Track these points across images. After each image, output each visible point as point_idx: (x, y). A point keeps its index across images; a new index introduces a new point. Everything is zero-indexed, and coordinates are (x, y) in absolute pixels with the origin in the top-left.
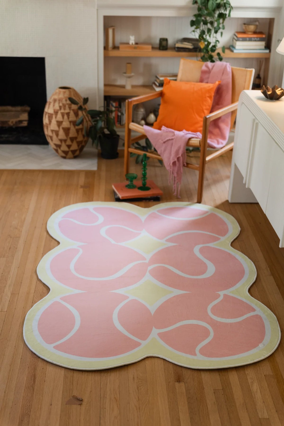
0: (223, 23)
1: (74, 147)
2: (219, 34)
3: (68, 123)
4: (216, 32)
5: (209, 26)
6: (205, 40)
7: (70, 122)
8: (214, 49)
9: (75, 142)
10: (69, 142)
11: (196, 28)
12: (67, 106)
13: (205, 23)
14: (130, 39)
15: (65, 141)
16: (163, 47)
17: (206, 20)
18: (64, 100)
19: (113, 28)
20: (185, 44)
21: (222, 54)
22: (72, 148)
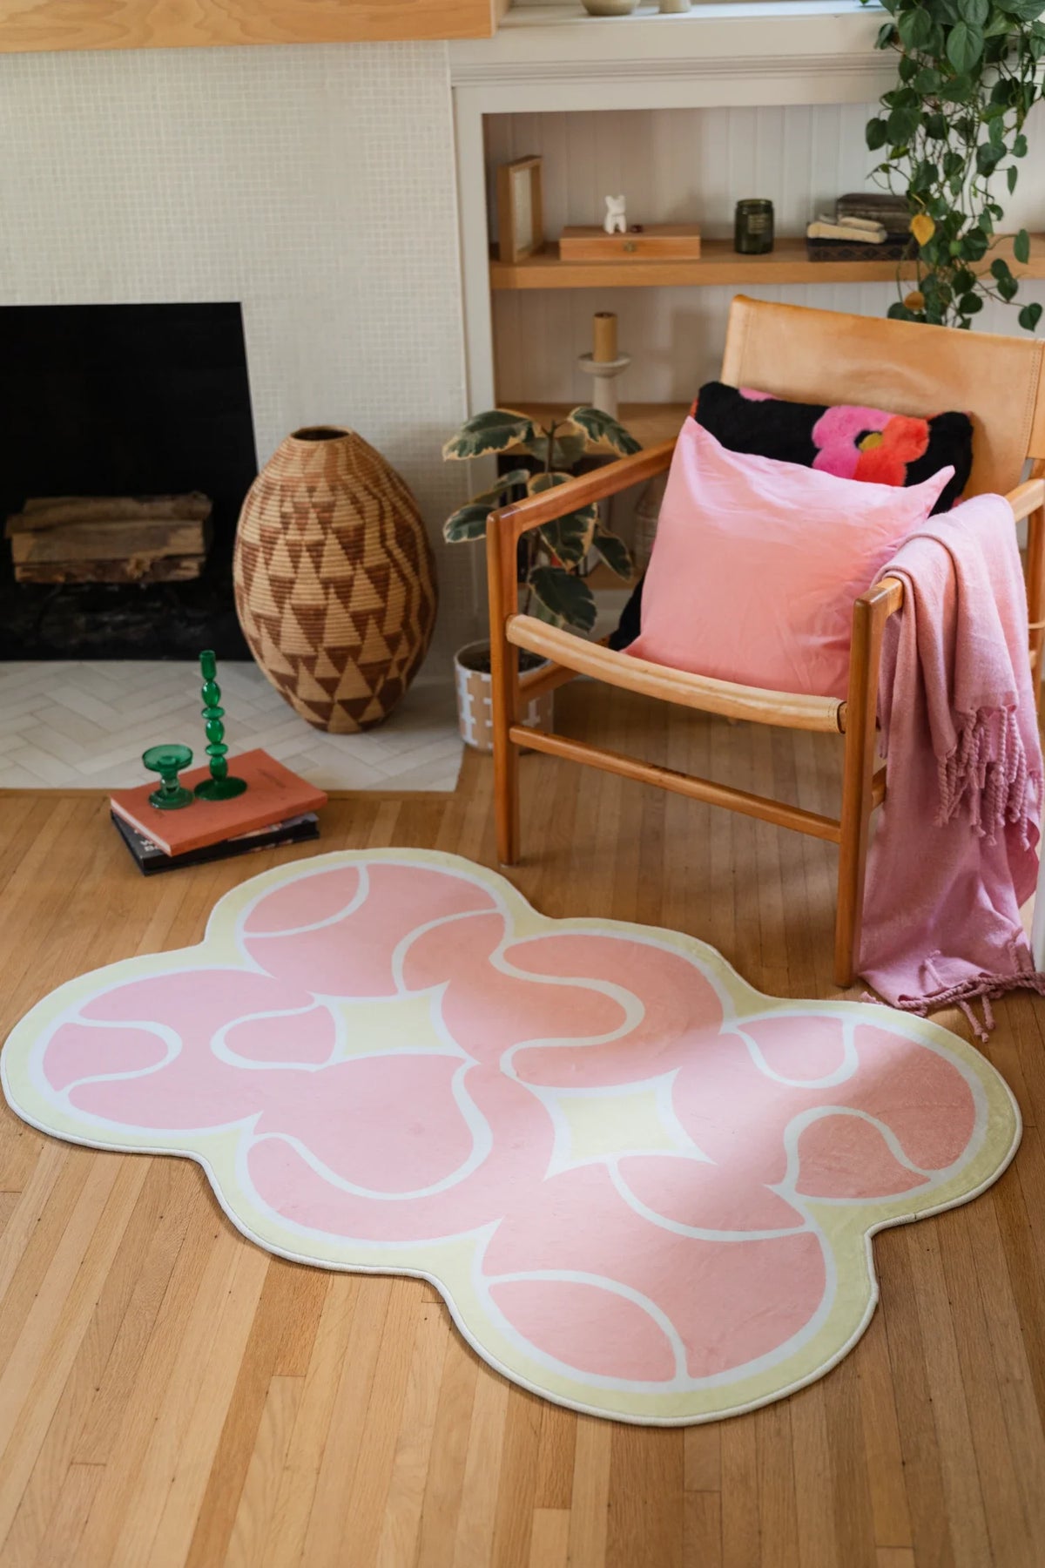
0: (1019, 126)
1: (353, 685)
2: (999, 177)
3: (318, 587)
4: (987, 169)
5: (955, 140)
6: (935, 206)
7: (326, 584)
8: (979, 244)
9: (351, 666)
10: (325, 668)
11: (896, 155)
12: (313, 515)
13: (937, 130)
14: (606, 210)
15: (310, 662)
16: (755, 237)
17: (942, 118)
18: (303, 488)
19: (530, 163)
20: (845, 225)
21: (1014, 267)
22: (343, 693)
